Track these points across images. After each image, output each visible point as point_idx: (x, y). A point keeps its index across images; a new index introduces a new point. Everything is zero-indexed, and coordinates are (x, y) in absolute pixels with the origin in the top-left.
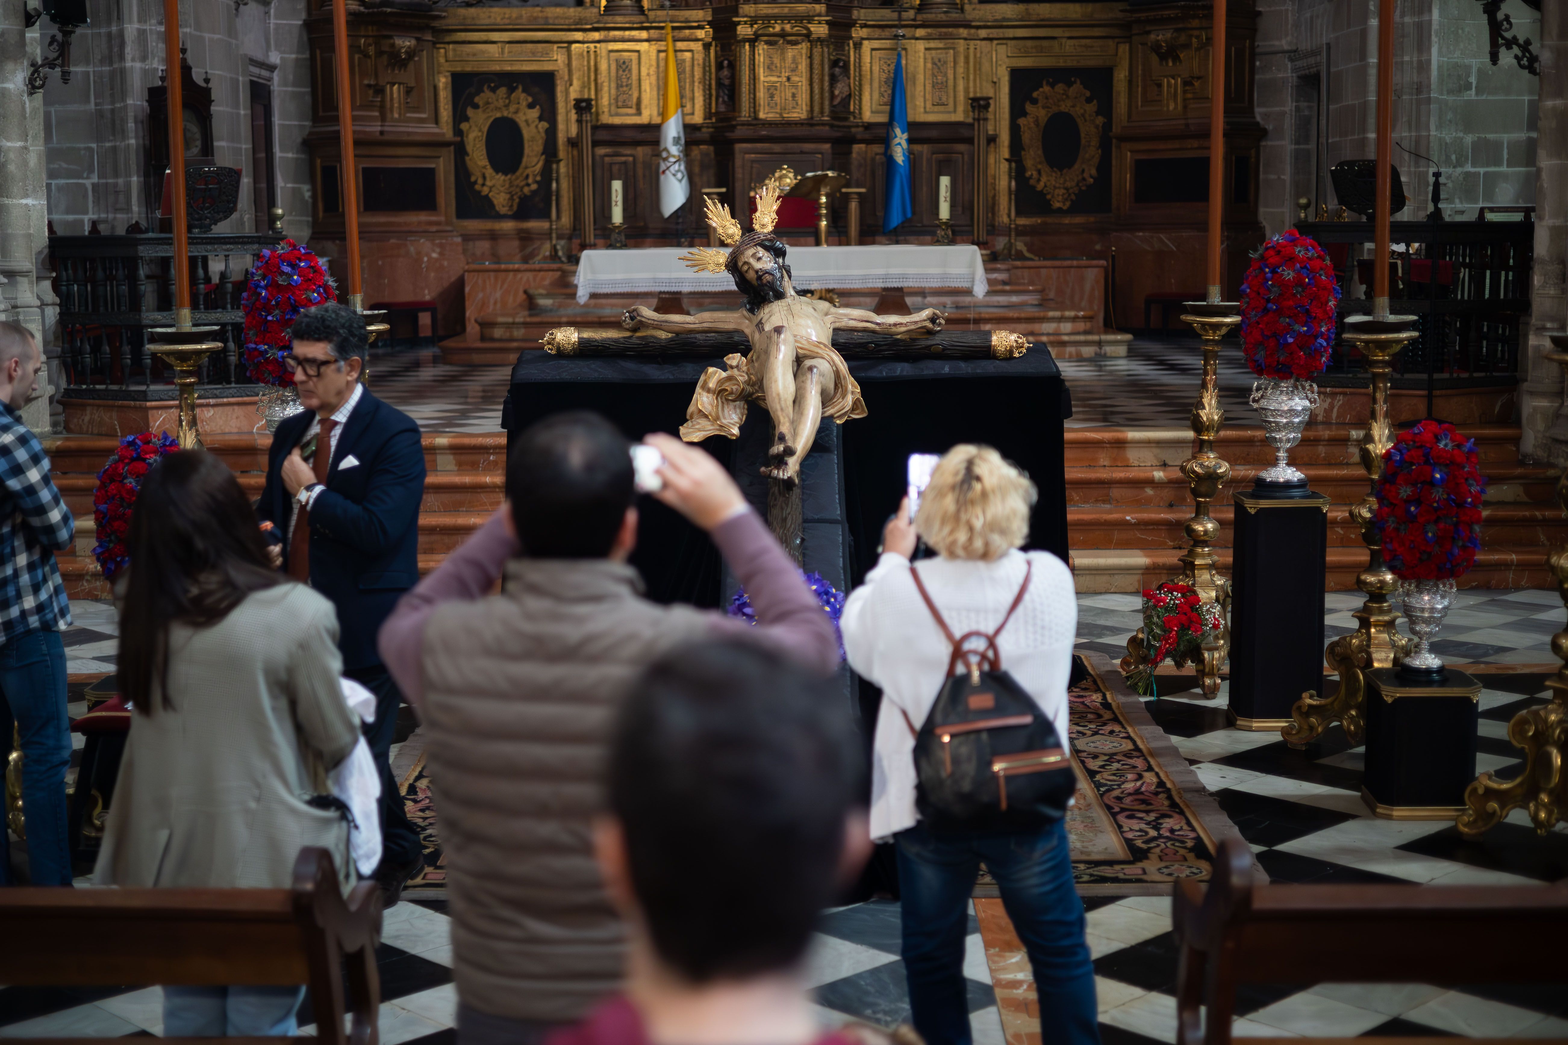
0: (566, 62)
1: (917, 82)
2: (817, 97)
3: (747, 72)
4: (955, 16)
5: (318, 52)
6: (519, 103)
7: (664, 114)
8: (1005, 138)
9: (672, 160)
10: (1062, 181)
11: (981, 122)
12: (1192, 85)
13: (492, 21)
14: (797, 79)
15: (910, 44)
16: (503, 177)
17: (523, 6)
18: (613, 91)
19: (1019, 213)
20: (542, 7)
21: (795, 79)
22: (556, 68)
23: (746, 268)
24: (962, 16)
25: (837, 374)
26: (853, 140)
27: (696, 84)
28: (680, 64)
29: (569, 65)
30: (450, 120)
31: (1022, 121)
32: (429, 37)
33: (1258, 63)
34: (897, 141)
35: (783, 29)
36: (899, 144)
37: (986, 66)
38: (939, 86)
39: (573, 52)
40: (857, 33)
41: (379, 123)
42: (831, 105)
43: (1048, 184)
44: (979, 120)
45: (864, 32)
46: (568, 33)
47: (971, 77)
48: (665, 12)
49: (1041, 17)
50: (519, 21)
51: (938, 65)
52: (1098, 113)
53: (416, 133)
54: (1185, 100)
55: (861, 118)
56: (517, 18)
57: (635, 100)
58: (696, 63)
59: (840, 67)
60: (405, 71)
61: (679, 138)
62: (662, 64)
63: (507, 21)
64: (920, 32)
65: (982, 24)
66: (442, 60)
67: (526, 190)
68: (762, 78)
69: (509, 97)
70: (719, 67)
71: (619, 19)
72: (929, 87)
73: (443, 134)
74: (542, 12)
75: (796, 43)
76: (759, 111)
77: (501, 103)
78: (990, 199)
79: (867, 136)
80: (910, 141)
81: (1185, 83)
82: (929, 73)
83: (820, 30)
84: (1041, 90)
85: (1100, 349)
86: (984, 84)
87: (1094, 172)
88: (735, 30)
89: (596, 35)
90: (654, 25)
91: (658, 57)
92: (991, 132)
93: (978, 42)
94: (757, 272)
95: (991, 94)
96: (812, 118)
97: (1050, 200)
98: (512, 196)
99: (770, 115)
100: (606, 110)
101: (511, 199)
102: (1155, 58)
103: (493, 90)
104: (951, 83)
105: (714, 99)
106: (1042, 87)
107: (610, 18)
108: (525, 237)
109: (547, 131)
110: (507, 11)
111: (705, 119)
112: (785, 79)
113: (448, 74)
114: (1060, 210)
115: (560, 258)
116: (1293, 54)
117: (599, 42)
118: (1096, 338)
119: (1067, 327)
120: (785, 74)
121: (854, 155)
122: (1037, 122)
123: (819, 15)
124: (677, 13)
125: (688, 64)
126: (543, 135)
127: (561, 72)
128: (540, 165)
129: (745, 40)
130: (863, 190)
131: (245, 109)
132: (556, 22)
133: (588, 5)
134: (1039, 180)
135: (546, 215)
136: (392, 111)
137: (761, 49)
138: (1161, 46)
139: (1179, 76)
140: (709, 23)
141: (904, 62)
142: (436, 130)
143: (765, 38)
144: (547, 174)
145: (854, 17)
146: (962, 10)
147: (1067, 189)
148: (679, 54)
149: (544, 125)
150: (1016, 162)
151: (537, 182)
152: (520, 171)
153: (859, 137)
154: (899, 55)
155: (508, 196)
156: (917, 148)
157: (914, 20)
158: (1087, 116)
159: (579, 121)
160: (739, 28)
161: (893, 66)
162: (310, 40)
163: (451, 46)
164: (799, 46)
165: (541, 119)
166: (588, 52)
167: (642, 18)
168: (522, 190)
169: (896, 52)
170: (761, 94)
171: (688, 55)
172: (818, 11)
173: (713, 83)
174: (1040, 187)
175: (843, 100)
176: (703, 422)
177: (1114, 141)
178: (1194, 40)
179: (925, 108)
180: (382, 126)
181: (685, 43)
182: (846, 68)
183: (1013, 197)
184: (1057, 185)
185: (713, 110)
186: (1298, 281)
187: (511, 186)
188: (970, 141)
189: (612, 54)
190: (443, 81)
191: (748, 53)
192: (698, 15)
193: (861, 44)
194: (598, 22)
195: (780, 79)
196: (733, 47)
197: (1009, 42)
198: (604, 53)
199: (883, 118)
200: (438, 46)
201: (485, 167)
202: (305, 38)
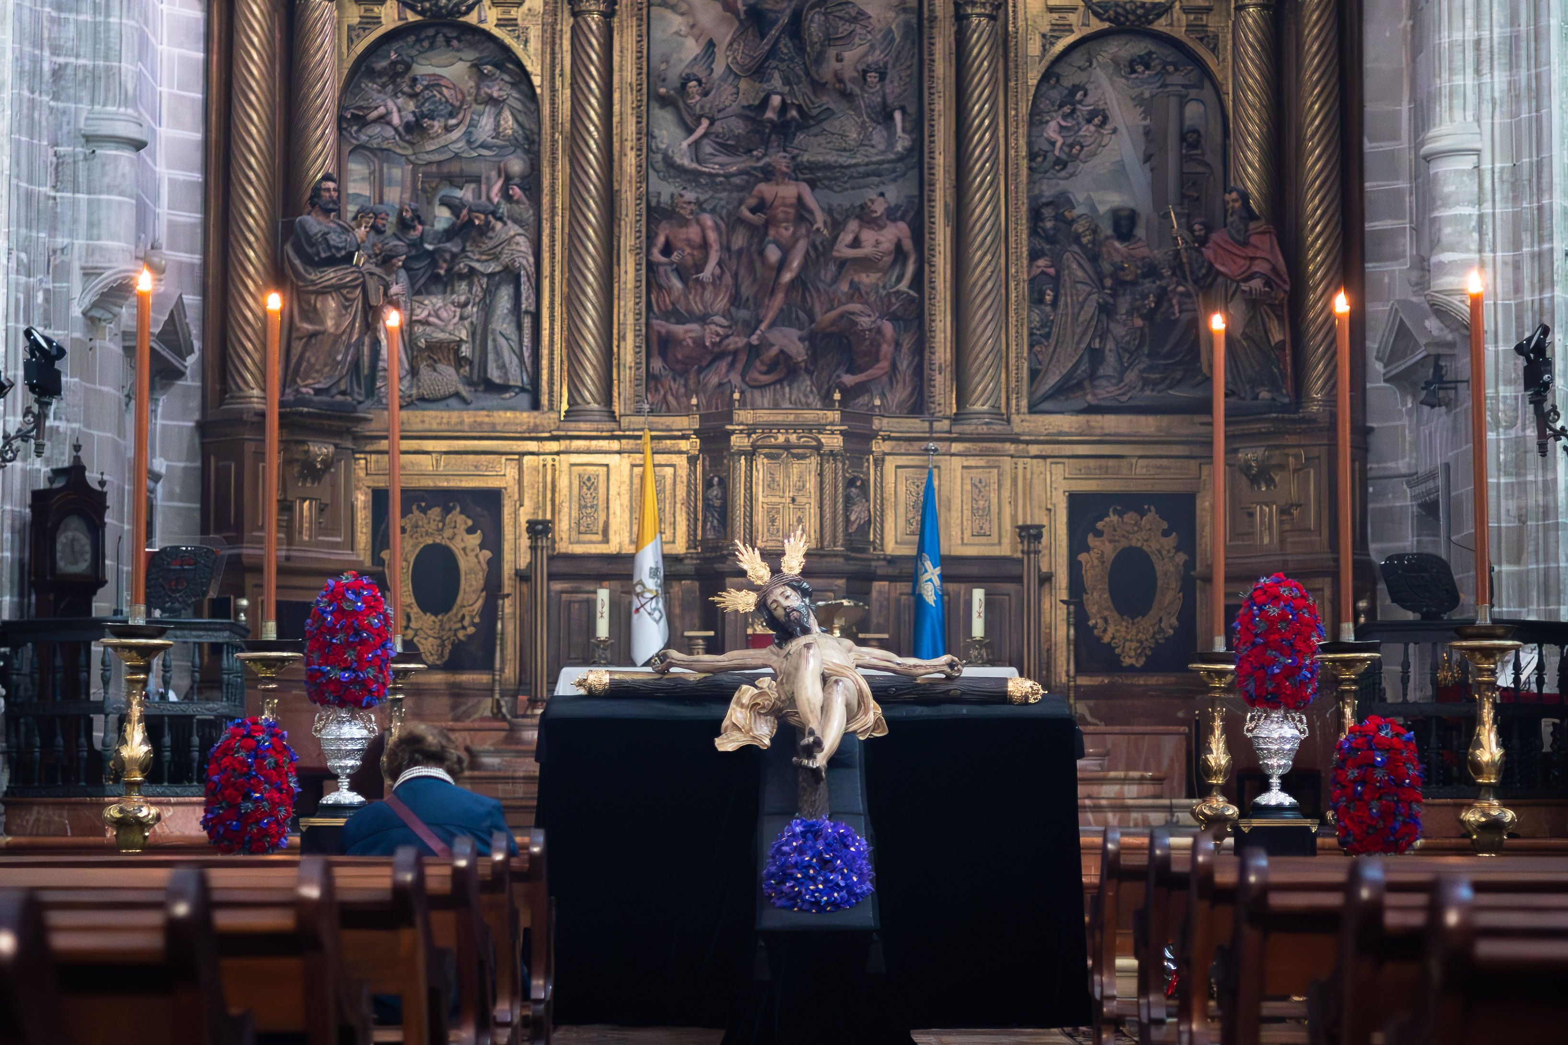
0: (517, 477)
1: (953, 507)
2: (828, 522)
3: (743, 491)
4: (998, 428)
5: (212, 459)
6: (455, 527)
7: (638, 542)
8: (1062, 578)
9: (648, 595)
10: (1134, 632)
11: (1032, 556)
12: (1291, 514)
13: (426, 426)
14: (805, 500)
15: (944, 461)
16: (433, 618)
17: (464, 410)
18: (575, 513)
19: (1079, 670)
20: (489, 410)
21: (800, 500)
22: (503, 485)
23: (774, 606)
24: (1009, 428)
25: (860, 691)
26: (870, 577)
27: (678, 506)
28: (659, 481)
29: (520, 481)
30: (369, 546)
31: (1083, 557)
32: (350, 445)
33: (1371, 489)
34: (926, 577)
35: (787, 440)
36: (931, 580)
37: (1038, 489)
38: (981, 513)
39: (525, 466)
40: (878, 446)
41: (285, 547)
42: (847, 534)
43: (1117, 635)
44: (1028, 553)
45: (886, 446)
46: (520, 443)
47: (1020, 502)
48: (642, 419)
49: (1107, 431)
50: (459, 427)
51: (978, 487)
52: (1178, 549)
53: (329, 560)
54: (1282, 533)
55: (882, 550)
56: (456, 424)
57: (601, 525)
58: (678, 479)
59: (857, 487)
60: (319, 482)
61: (657, 569)
62: (637, 481)
63: (443, 427)
64: (956, 447)
65: (1033, 438)
66: (362, 474)
67: (461, 635)
68: (761, 499)
69: (443, 520)
70: (708, 484)
71: (582, 425)
72: (967, 513)
73: (362, 562)
74: (488, 416)
75: (802, 457)
76: (757, 538)
77: (433, 526)
78: (1045, 654)
79: (890, 571)
80: (944, 578)
81: (1283, 511)
82: (967, 497)
83: (833, 442)
84: (1107, 519)
85: (1172, 816)
86: (1036, 511)
87: (1174, 621)
88: (729, 440)
89: (554, 446)
90: (627, 433)
91: (631, 471)
92: (1045, 569)
93: (1029, 460)
94: (785, 609)
95: (1045, 521)
96: (822, 548)
97: (1119, 655)
98: (443, 641)
99: (770, 544)
100: (565, 536)
101: (442, 645)
102: (1244, 481)
103: (424, 511)
104: (994, 508)
105: (700, 524)
106: (1108, 516)
107: (572, 425)
108: (457, 693)
109: (489, 562)
110: (446, 414)
111: (688, 548)
112: (789, 500)
113: (370, 491)
114: (1131, 668)
115: (504, 716)
116: (1412, 479)
117: (558, 453)
118: (1166, 802)
119: (1131, 790)
120: (789, 494)
121: (874, 594)
122: (1101, 558)
123: (832, 424)
124: (656, 419)
125: (669, 481)
126: (485, 566)
127: (509, 490)
128: (480, 603)
129: (741, 453)
130: (886, 636)
131: (128, 523)
132: (507, 428)
133: (546, 409)
134: (1105, 630)
135: (487, 665)
136: (301, 533)
137: (761, 462)
138: (1251, 467)
139: (1274, 503)
140: (697, 432)
141: (936, 483)
142: (354, 558)
143: (767, 450)
144: (490, 613)
145: (874, 427)
146: (1009, 421)
147: (1141, 642)
148: (657, 469)
149: (487, 554)
150: (1075, 604)
151: (474, 625)
152: (454, 610)
153: (880, 572)
154: (930, 475)
155: (438, 642)
156: (952, 587)
157: (950, 432)
158: (1164, 553)
159: (533, 548)
160: (733, 438)
161: (922, 487)
162: (203, 445)
163: (373, 456)
164: (808, 461)
165: (482, 546)
166: (544, 465)
167: (614, 425)
168: (455, 635)
169: (927, 471)
170: (760, 518)
171: (669, 471)
172: (830, 419)
173: (700, 504)
174: (1106, 639)
175: (860, 527)
176: (737, 735)
177: (1198, 582)
178: (1291, 460)
179: (962, 539)
180: (288, 550)
181: (665, 456)
182: (864, 488)
183: (1072, 647)
184: (1129, 637)
185: (699, 538)
186: (1282, 617)
187: (442, 627)
188: (1018, 579)
189: (574, 468)
190: (361, 499)
191: (743, 469)
192: (682, 422)
193: (883, 460)
194: (558, 429)
195: (783, 500)
196: (725, 461)
197: (1066, 460)
198: (565, 467)
199: (910, 551)
200: (357, 456)
201: (409, 606)
202: (197, 441)
